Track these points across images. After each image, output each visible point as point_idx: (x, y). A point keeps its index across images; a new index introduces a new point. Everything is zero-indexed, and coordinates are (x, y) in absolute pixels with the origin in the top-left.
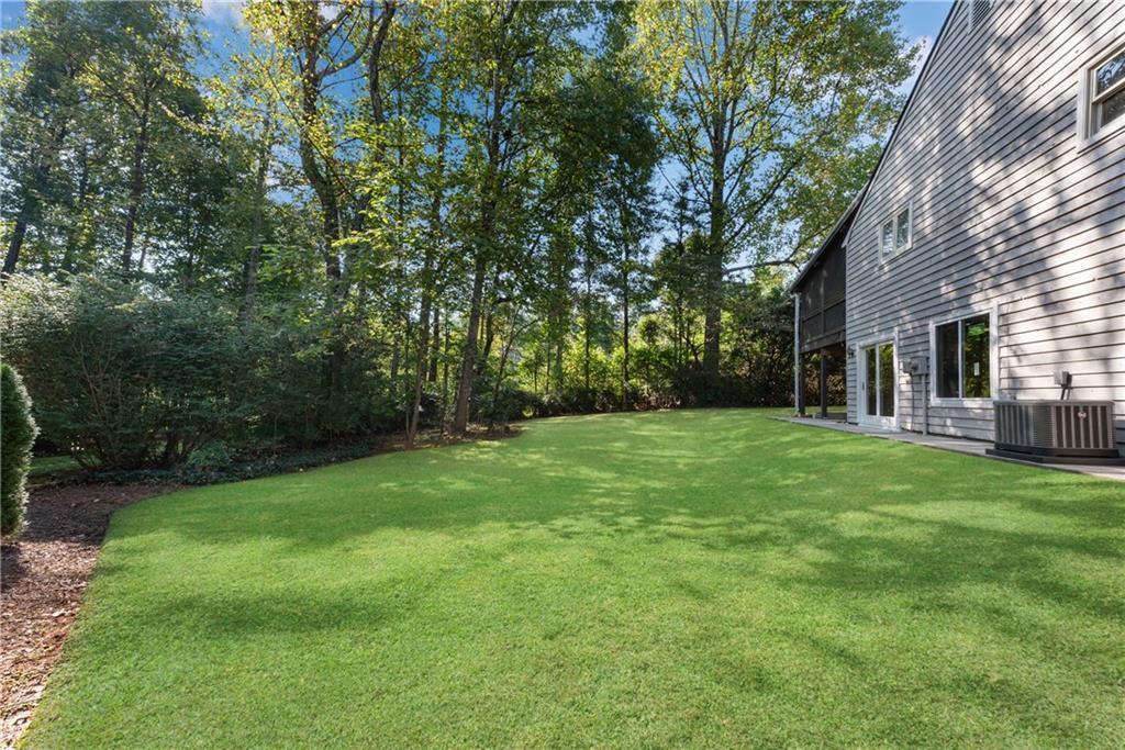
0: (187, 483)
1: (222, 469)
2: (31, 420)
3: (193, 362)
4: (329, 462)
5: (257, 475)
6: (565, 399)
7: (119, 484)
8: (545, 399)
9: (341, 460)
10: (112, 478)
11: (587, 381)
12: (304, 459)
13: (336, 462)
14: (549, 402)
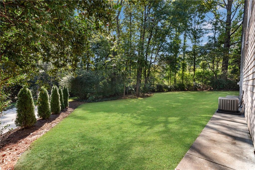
0: (88, 102)
1: (93, 100)
2: (68, 93)
3: (89, 83)
4: (109, 100)
5: (97, 101)
6: (175, 87)
7: (81, 102)
8: (169, 87)
9: (111, 100)
10: (80, 101)
11: (183, 82)
12: (105, 100)
13: (110, 100)
14: (170, 87)
